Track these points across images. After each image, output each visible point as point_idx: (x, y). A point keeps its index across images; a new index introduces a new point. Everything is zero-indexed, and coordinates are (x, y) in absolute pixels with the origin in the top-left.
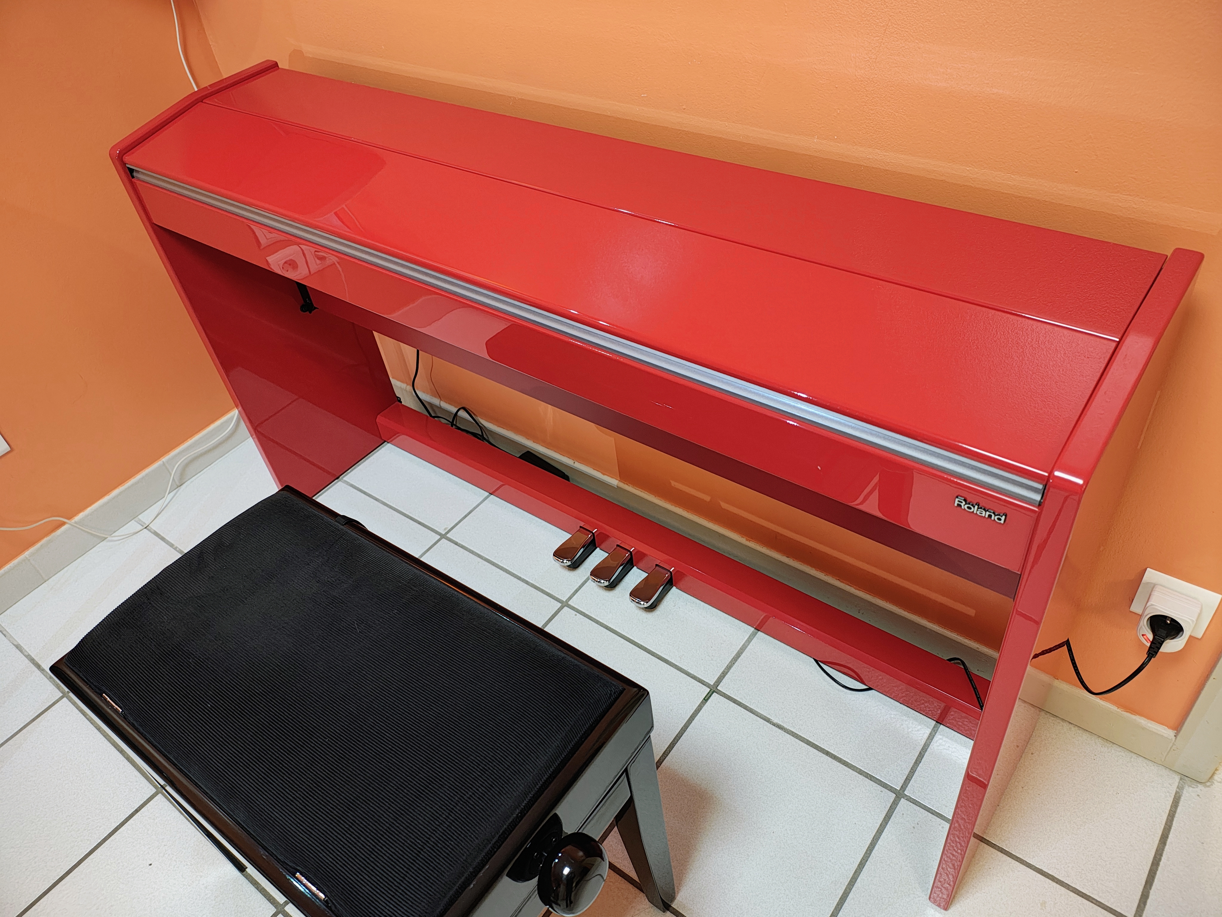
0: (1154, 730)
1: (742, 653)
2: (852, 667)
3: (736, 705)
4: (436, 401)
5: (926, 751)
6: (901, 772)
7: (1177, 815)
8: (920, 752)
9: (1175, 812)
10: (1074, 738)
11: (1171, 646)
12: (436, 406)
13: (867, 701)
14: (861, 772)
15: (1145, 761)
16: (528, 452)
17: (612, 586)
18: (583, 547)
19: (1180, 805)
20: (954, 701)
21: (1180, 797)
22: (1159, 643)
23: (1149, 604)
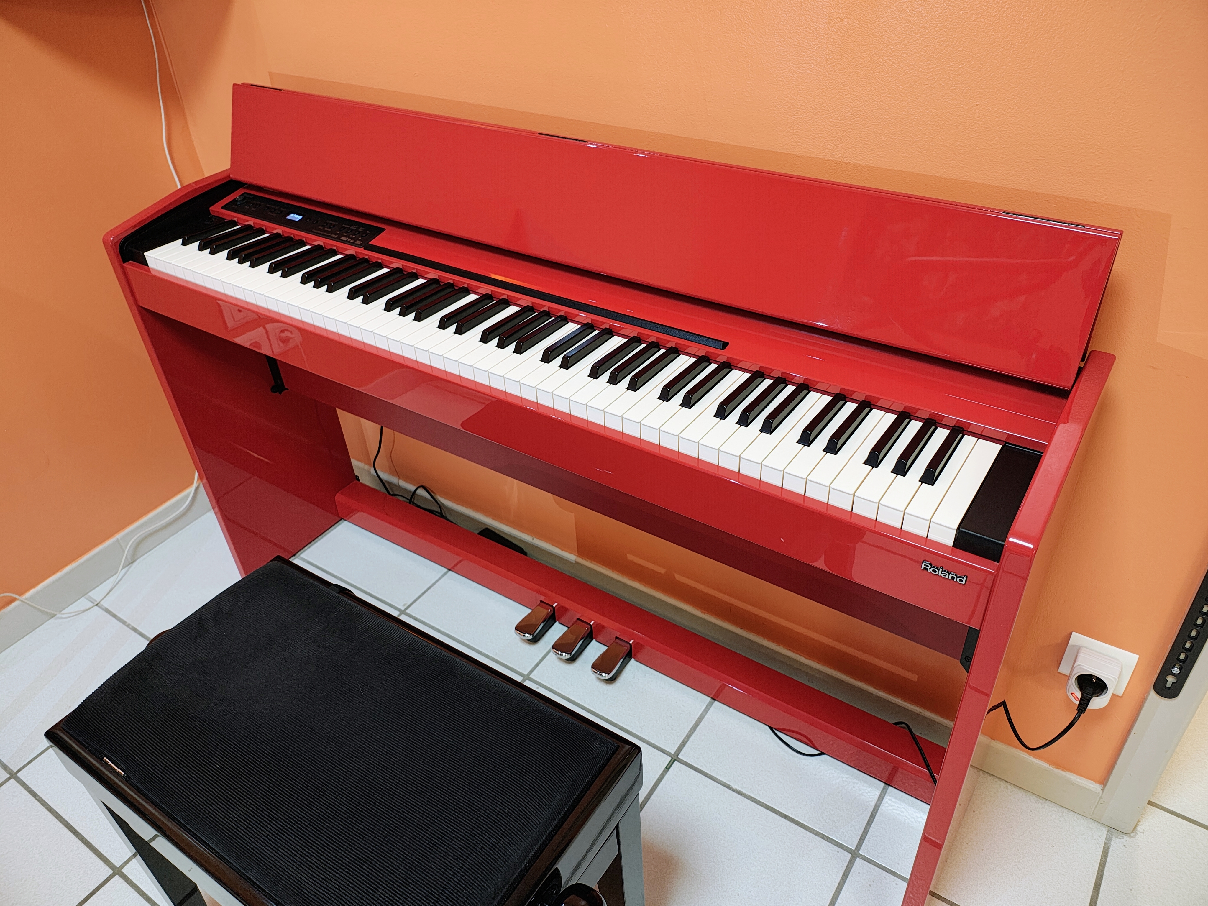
0: (1083, 785)
1: (700, 722)
2: (806, 734)
3: (697, 773)
4: (394, 480)
5: (877, 812)
6: (855, 832)
7: (1107, 865)
8: (872, 813)
9: (1105, 862)
10: (1010, 796)
11: (1097, 703)
12: (395, 485)
13: (820, 766)
14: (817, 834)
15: (1076, 815)
16: (487, 529)
17: (572, 660)
18: (543, 622)
19: (1109, 855)
20: (902, 762)
21: (1108, 848)
22: (1087, 699)
23: (1076, 664)
